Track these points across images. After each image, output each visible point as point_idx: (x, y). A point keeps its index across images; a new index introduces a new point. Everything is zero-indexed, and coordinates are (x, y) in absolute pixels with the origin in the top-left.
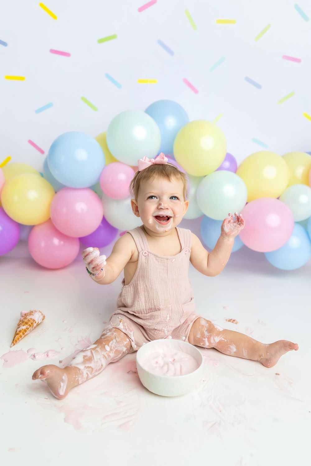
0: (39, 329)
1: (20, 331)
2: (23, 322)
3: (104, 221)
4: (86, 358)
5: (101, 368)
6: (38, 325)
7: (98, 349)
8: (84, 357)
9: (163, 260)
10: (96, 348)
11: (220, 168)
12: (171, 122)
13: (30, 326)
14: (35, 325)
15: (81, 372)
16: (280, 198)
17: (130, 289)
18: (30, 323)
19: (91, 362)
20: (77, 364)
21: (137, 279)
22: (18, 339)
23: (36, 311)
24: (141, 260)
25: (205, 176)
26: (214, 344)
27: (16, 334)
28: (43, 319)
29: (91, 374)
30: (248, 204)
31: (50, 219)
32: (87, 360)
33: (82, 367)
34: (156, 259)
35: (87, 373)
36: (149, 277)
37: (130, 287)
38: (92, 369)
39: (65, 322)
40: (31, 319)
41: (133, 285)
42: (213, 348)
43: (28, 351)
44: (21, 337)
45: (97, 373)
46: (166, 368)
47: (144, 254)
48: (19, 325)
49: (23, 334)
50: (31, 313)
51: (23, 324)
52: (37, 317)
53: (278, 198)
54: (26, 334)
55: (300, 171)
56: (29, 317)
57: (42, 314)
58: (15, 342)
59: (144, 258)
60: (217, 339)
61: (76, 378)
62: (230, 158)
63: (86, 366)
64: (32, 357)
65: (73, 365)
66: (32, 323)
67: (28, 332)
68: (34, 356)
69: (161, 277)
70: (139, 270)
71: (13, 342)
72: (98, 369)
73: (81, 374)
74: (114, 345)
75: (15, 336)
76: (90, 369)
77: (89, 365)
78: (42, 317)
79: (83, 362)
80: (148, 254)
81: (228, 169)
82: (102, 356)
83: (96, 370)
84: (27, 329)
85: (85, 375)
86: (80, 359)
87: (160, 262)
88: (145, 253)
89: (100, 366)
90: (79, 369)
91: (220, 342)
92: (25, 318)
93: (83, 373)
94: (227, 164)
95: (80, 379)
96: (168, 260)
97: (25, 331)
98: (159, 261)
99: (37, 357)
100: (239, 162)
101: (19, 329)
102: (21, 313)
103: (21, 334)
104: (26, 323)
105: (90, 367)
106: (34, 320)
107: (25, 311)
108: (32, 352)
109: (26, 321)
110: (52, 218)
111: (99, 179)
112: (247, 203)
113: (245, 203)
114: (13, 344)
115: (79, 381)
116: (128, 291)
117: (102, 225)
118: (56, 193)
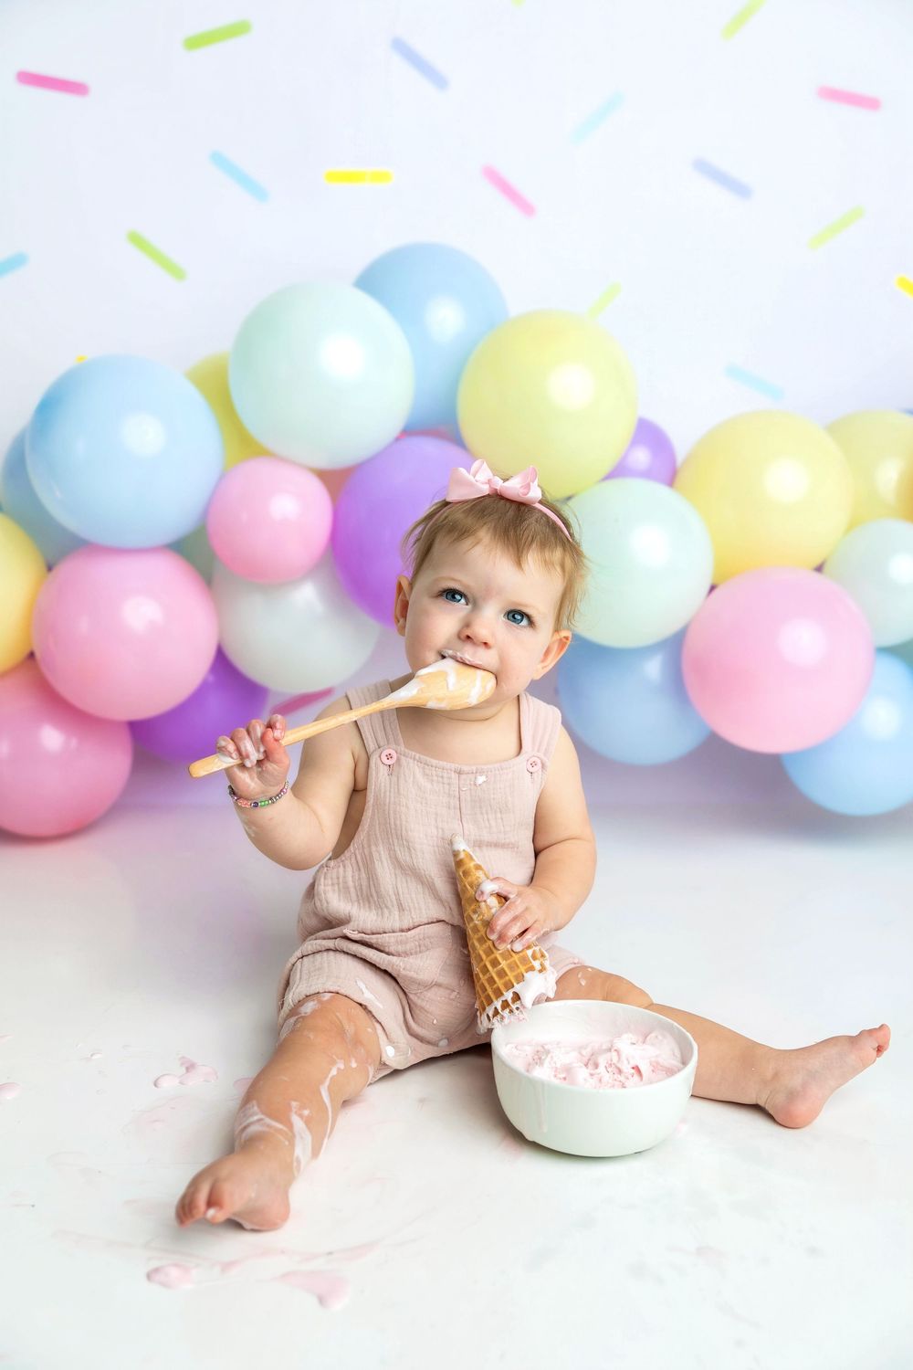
3: (223, 663)
9: (445, 775)
11: (619, 471)
12: (446, 319)
16: (827, 568)
17: (345, 871)
21: (369, 840)
24: (377, 778)
25: (569, 498)
30: (716, 592)
31: (31, 655)
34: (425, 775)
36: (404, 832)
37: (344, 867)
41: (353, 859)
47: (384, 759)
53: (819, 569)
55: (889, 475)
59: (383, 771)
62: (649, 434)
69: (440, 831)
70: (373, 811)
80: (398, 759)
81: (647, 474)
87: (438, 782)
88: (389, 756)
94: (642, 457)
96: (463, 777)
98: (435, 778)
100: (681, 446)
110: (38, 655)
111: (205, 516)
112: (713, 588)
113: (707, 588)
116: (338, 878)
117: (211, 679)
118: (50, 568)
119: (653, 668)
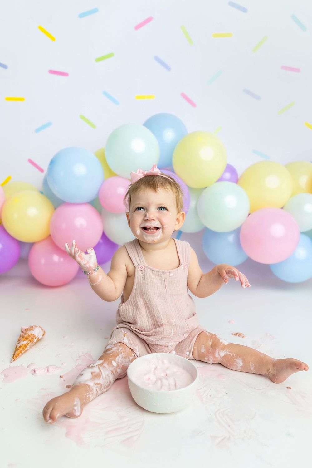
0: (40, 344)
1: (20, 347)
2: (23, 338)
3: (104, 236)
4: (95, 374)
5: (110, 384)
6: (39, 340)
7: (105, 365)
8: (92, 373)
9: (159, 274)
10: (103, 364)
11: (221, 179)
12: (169, 135)
13: (30, 341)
14: (35, 340)
15: (91, 389)
16: (284, 208)
17: (128, 307)
18: (30, 339)
19: (100, 379)
20: (86, 381)
21: (135, 296)
22: (19, 354)
23: (36, 327)
24: (138, 275)
25: (205, 188)
26: (219, 359)
27: (17, 349)
28: (43, 335)
29: (100, 390)
30: (250, 215)
31: (50, 235)
32: (95, 376)
33: (91, 384)
34: (153, 273)
35: (97, 390)
36: (147, 293)
38: (101, 386)
39: (66, 338)
40: (31, 334)
42: (219, 363)
43: (28, 367)
44: (21, 352)
45: (105, 390)
46: (159, 383)
47: (140, 268)
48: (19, 341)
49: (24, 349)
50: (31, 328)
51: (23, 340)
52: (37, 332)
53: (282, 208)
54: (26, 349)
55: (304, 180)
56: (29, 333)
57: (43, 330)
58: (15, 358)
59: (140, 272)
60: (222, 354)
61: (87, 395)
62: (230, 169)
63: (95, 383)
64: (33, 372)
65: (82, 383)
66: (32, 339)
67: (28, 347)
68: (34, 371)
69: (159, 292)
71: (13, 358)
72: (107, 385)
73: (91, 391)
74: (121, 360)
75: (15, 352)
76: (99, 386)
77: (98, 382)
78: (42, 332)
79: (91, 379)
80: (144, 269)
81: (229, 180)
82: (110, 372)
83: (105, 387)
84: (28, 344)
85: (95, 392)
86: (87, 375)
87: (157, 276)
88: (142, 267)
89: (109, 382)
90: (89, 386)
91: (225, 357)
92: (25, 334)
93: (93, 390)
94: (228, 175)
95: (91, 396)
96: (165, 274)
97: (25, 346)
98: (156, 275)
99: (37, 372)
100: (240, 172)
101: (19, 345)
102: (21, 329)
103: (21, 349)
104: (27, 339)
105: (99, 384)
106: (34, 336)
107: (25, 327)
108: (33, 368)
109: (26, 336)
110: (51, 235)
111: (98, 193)
112: (249, 214)
113: (248, 214)
114: (13, 360)
115: (90, 398)
117: (101, 241)
118: (55, 209)
119: (231, 238)
